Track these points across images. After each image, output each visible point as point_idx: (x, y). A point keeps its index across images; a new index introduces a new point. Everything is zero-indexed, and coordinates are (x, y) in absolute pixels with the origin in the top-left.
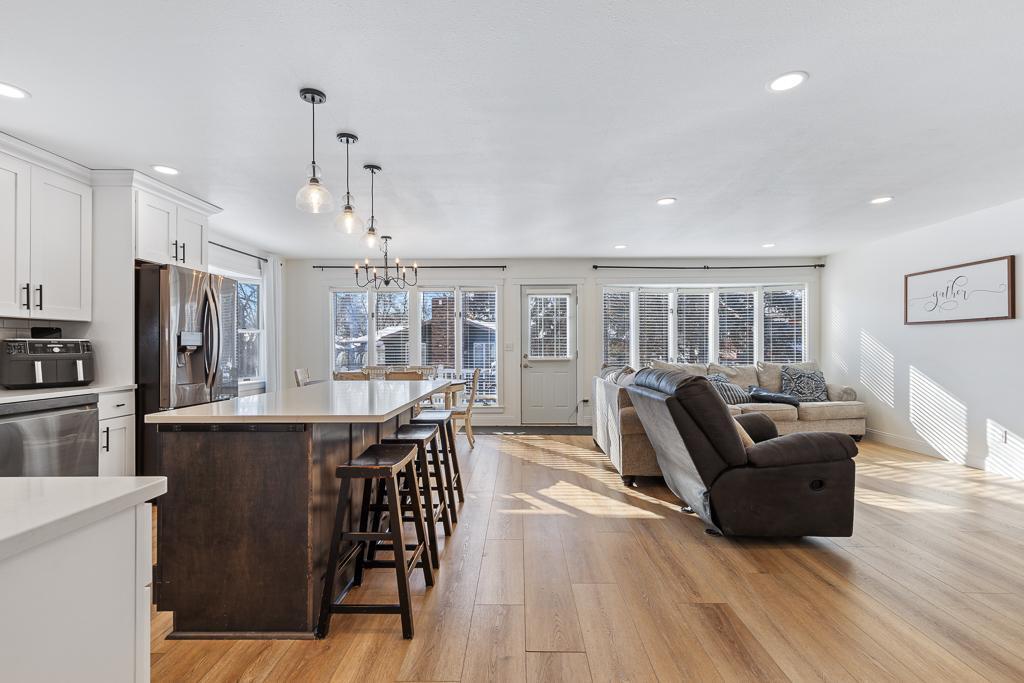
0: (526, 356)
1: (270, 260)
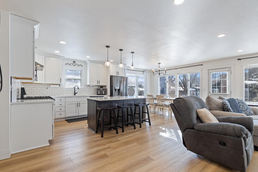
0: (210, 93)
1: (145, 71)
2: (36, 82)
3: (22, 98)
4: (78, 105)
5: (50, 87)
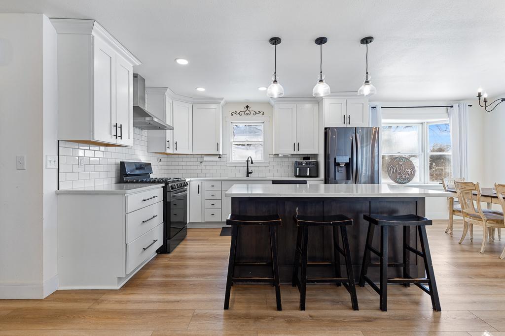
1: (456, 106)
5: (204, 160)
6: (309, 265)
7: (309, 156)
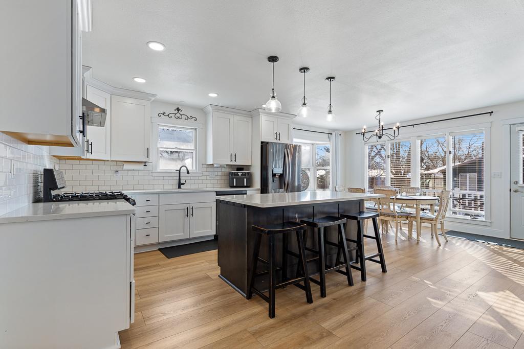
0: (516, 183)
1: (333, 134)
2: (89, 156)
3: (48, 198)
4: (189, 212)
5: (122, 168)
6: (308, 262)
7: (242, 167)
